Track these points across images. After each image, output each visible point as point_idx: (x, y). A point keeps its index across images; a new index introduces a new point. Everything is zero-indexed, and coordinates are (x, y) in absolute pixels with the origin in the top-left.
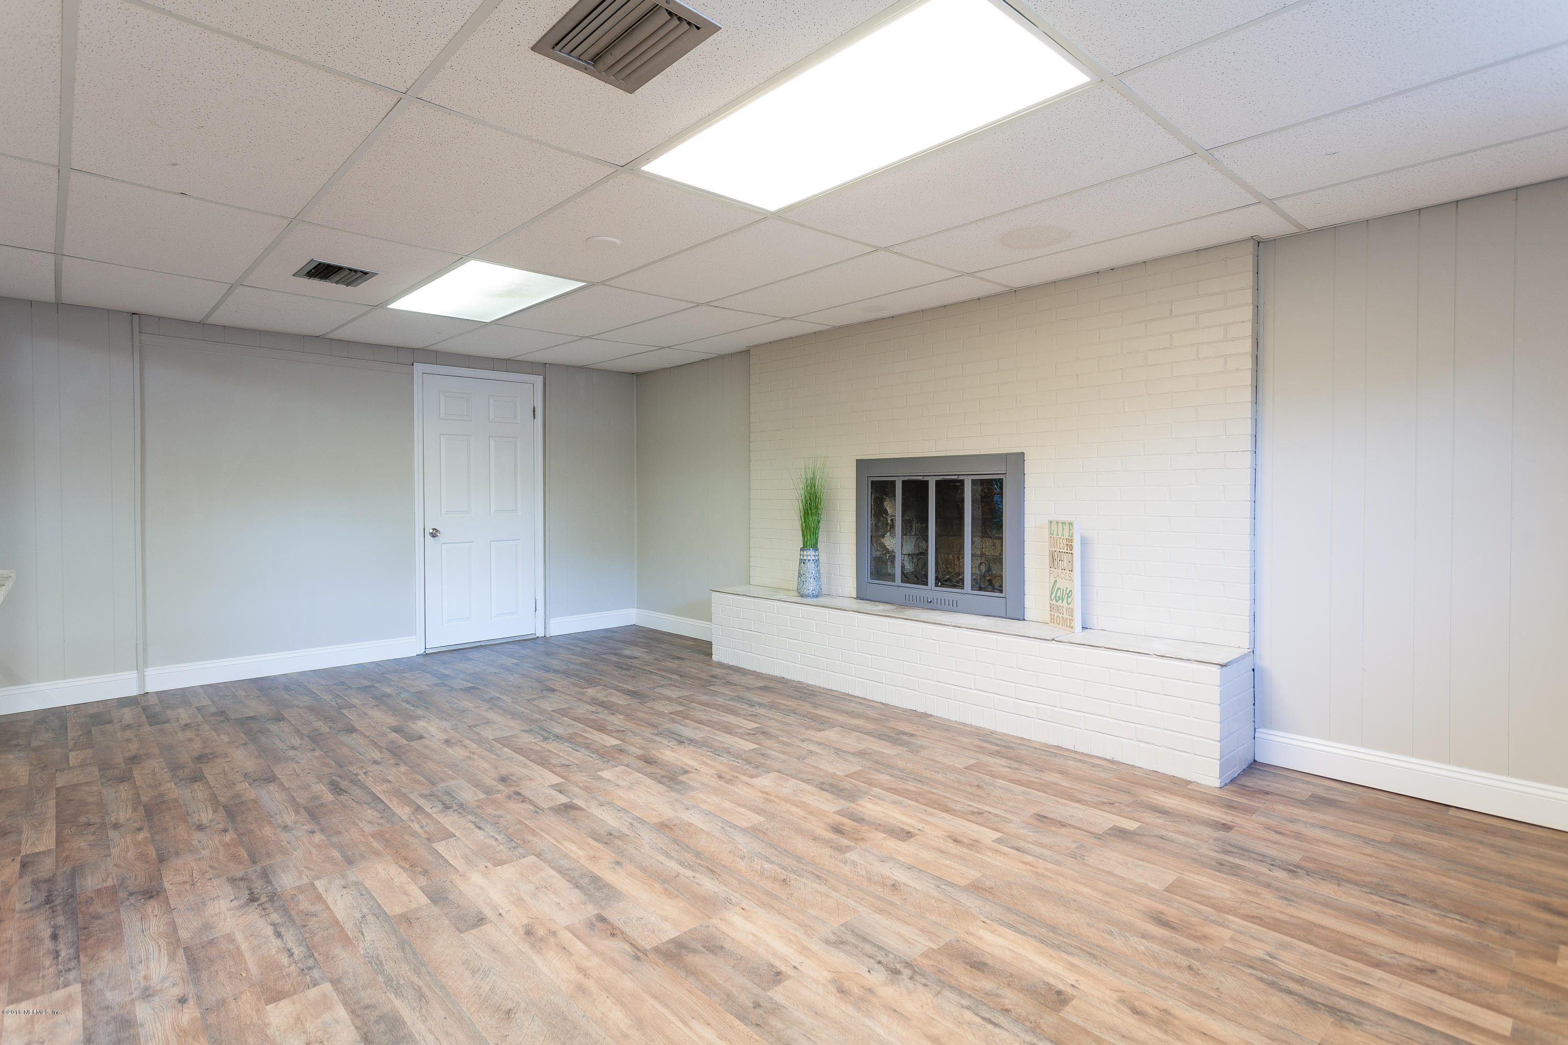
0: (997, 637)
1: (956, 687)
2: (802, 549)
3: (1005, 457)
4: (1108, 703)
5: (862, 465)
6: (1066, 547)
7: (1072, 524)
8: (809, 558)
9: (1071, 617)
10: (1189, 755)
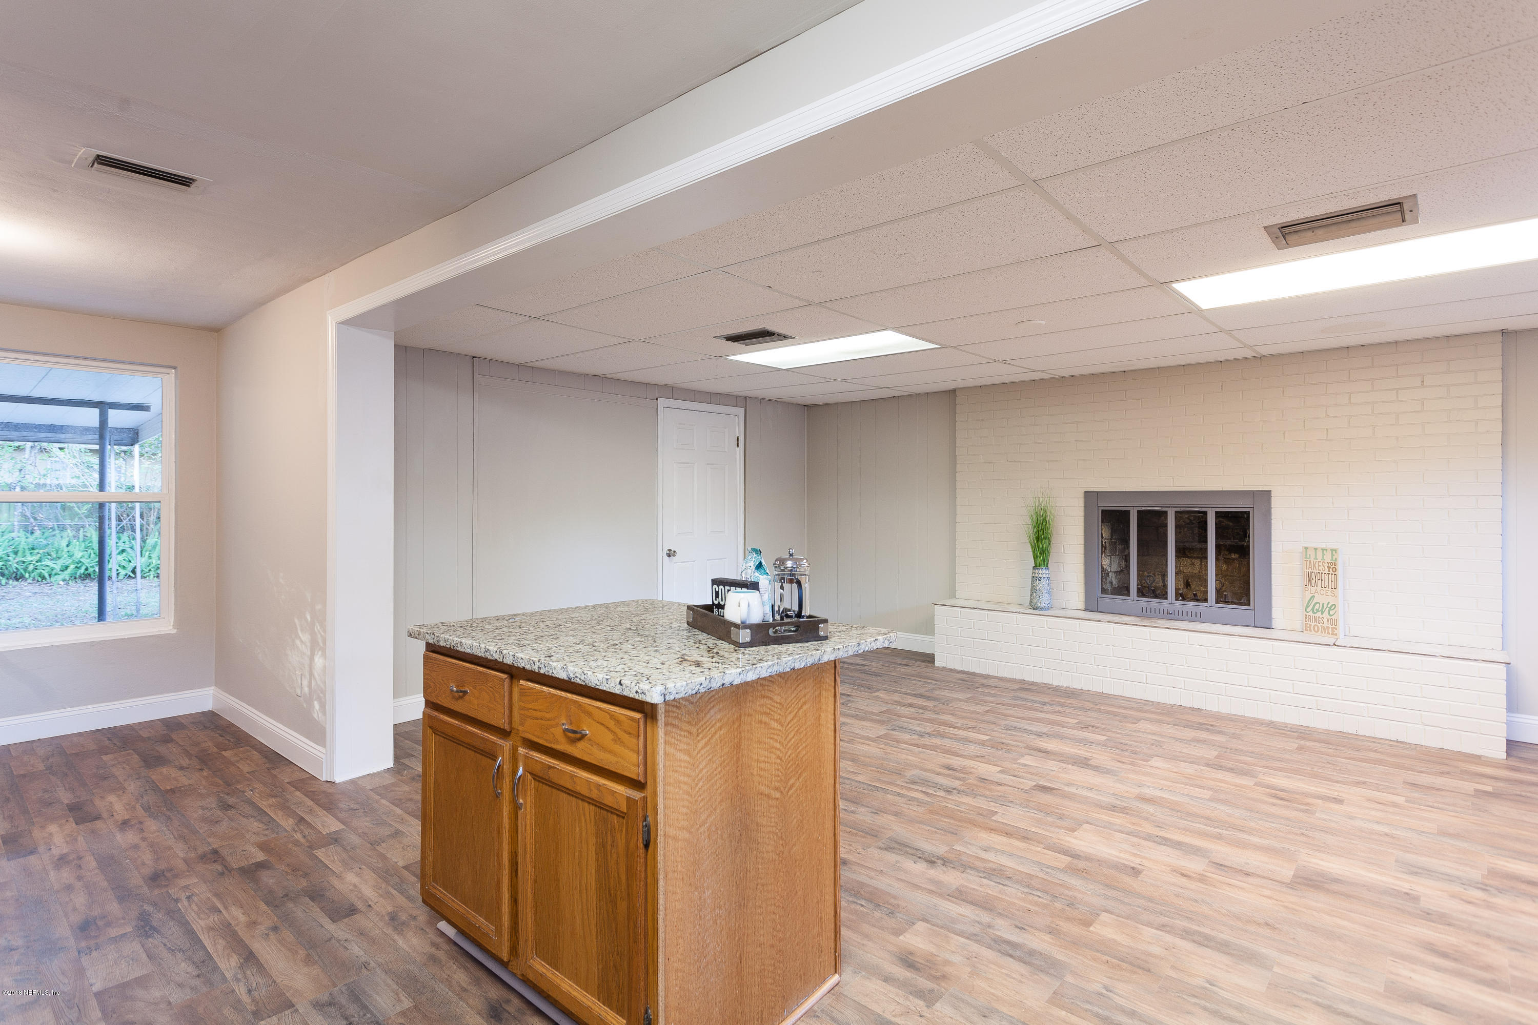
0: (1274, 643)
1: (1226, 685)
2: (1034, 568)
3: (1253, 494)
4: (1392, 695)
5: (1090, 496)
6: (1327, 570)
7: (1336, 551)
8: (1044, 576)
9: (1333, 626)
10: (1476, 734)
